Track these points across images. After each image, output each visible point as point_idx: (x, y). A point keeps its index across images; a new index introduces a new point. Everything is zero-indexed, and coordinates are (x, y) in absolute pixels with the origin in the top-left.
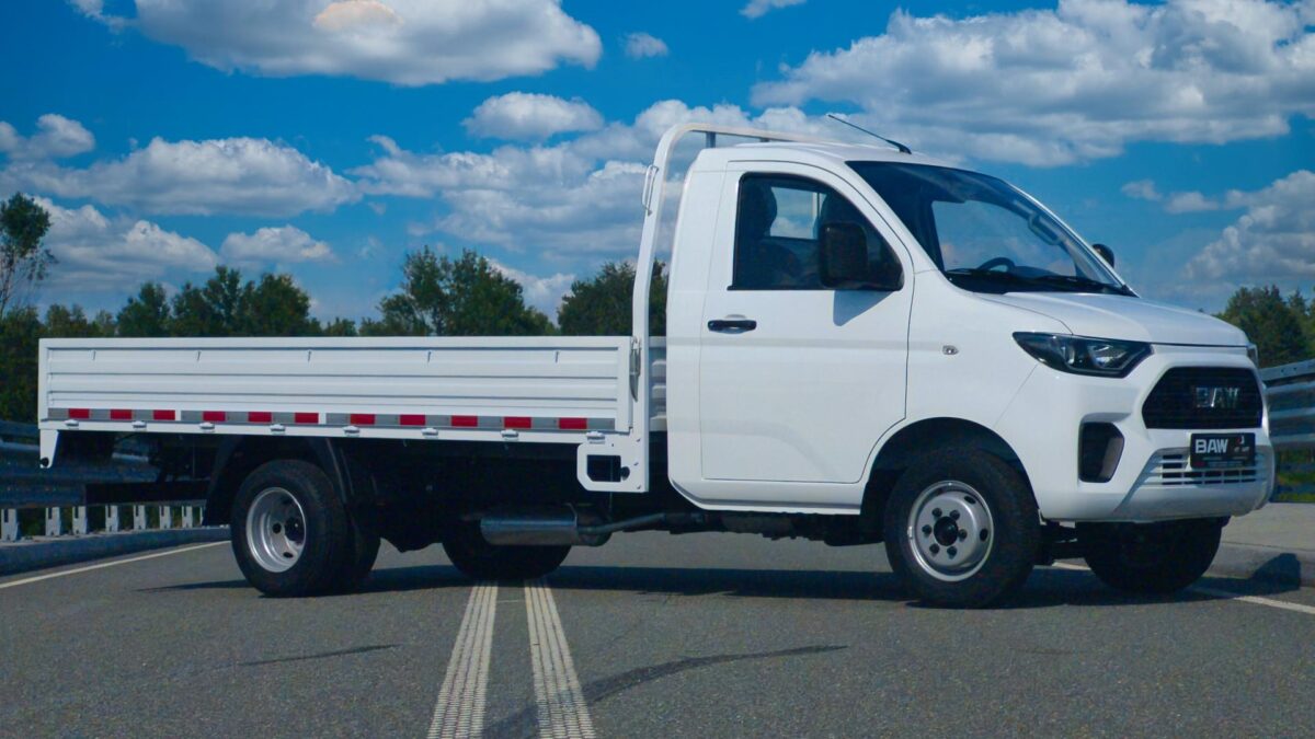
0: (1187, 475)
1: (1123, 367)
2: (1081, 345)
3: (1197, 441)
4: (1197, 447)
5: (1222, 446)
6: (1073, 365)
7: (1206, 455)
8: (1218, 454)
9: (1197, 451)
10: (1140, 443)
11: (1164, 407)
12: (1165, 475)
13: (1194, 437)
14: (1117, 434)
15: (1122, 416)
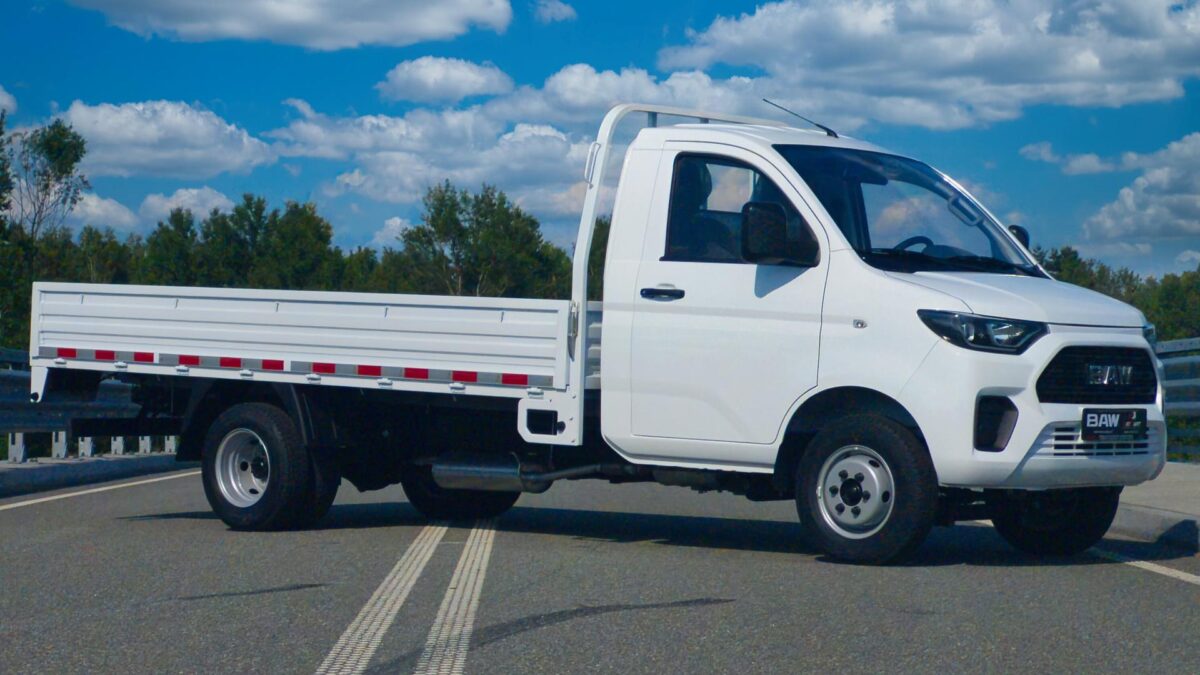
0: (1079, 447)
1: (1019, 345)
2: (981, 323)
3: (1089, 416)
4: (1089, 420)
5: (1114, 420)
6: (973, 342)
7: (1097, 428)
8: (1109, 428)
9: (1088, 425)
10: (1033, 416)
11: (1056, 383)
12: (1057, 447)
13: (1086, 412)
14: (1011, 407)
15: (1017, 391)
